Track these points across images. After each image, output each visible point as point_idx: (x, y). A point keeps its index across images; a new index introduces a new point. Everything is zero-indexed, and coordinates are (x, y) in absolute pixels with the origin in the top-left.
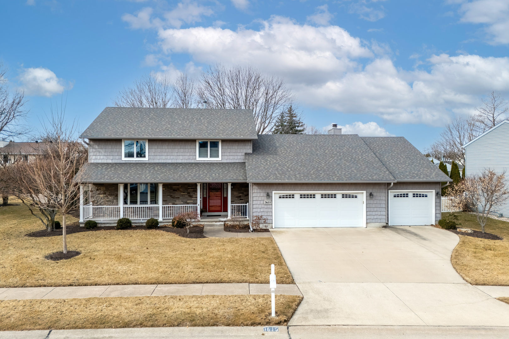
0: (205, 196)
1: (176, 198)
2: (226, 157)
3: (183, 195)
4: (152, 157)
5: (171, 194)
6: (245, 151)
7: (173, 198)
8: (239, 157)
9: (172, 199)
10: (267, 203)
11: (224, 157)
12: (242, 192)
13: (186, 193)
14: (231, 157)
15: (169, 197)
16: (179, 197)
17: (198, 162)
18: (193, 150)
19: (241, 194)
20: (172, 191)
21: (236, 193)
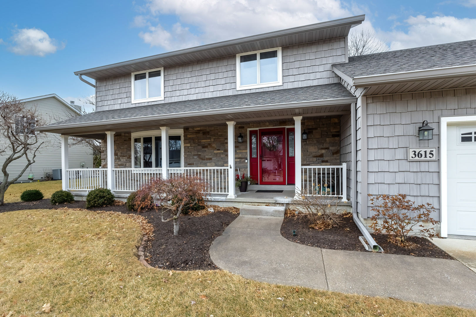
0: (254, 156)
1: (208, 159)
2: (292, 79)
3: (217, 154)
4: (168, 94)
5: (199, 153)
6: (331, 61)
7: (203, 159)
8: (318, 75)
9: (201, 161)
10: (419, 155)
11: (287, 79)
12: (325, 145)
13: (222, 151)
14: (302, 77)
15: (196, 157)
16: (210, 157)
17: (240, 93)
18: (230, 74)
19: (323, 151)
20: (200, 147)
21: (313, 149)
